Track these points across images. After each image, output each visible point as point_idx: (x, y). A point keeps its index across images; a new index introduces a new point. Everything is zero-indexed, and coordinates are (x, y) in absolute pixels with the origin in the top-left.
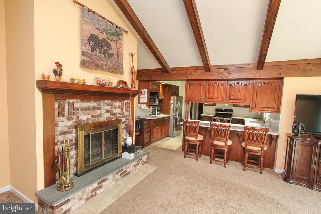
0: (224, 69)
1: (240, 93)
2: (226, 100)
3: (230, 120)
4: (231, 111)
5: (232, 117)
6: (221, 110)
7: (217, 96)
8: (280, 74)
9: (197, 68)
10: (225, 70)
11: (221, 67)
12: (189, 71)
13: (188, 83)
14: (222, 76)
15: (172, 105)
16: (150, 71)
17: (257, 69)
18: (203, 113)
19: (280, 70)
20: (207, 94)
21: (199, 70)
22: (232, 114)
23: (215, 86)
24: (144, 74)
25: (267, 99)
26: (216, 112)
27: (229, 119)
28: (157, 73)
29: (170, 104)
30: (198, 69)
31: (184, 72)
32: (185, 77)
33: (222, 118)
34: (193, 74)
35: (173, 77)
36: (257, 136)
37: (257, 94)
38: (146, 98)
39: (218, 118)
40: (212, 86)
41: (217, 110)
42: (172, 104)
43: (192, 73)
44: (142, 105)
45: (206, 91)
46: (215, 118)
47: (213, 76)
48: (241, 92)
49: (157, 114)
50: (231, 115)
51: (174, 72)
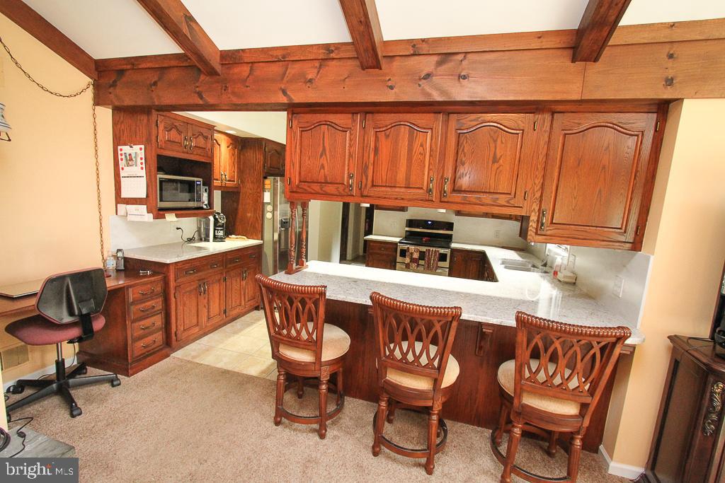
0: (435, 58)
1: (496, 165)
2: (442, 192)
3: (446, 255)
4: (450, 226)
5: (453, 245)
6: (423, 223)
7: (408, 178)
8: (670, 82)
9: (328, 52)
10: (439, 64)
11: (425, 48)
12: (297, 66)
13: (295, 123)
14: (428, 89)
15: (269, 208)
16: (143, 66)
17: (573, 61)
18: (373, 233)
19: (670, 63)
20: (367, 167)
21: (334, 63)
22: (452, 235)
23: (398, 135)
24: (124, 79)
25: (600, 191)
26: (407, 229)
27: (442, 251)
28: (174, 75)
29: (263, 204)
30: (333, 55)
31: (276, 69)
32: (281, 94)
33: (424, 249)
34: (310, 81)
35: (234, 93)
36: (571, 357)
37: (563, 171)
38: (144, 180)
39: (412, 248)
40: (387, 136)
41: (411, 223)
42: (269, 204)
43: (310, 77)
44: (132, 208)
45: (366, 155)
46: (406, 247)
47: (392, 88)
48: (501, 161)
49: (215, 237)
50: (449, 238)
51: (236, 70)
